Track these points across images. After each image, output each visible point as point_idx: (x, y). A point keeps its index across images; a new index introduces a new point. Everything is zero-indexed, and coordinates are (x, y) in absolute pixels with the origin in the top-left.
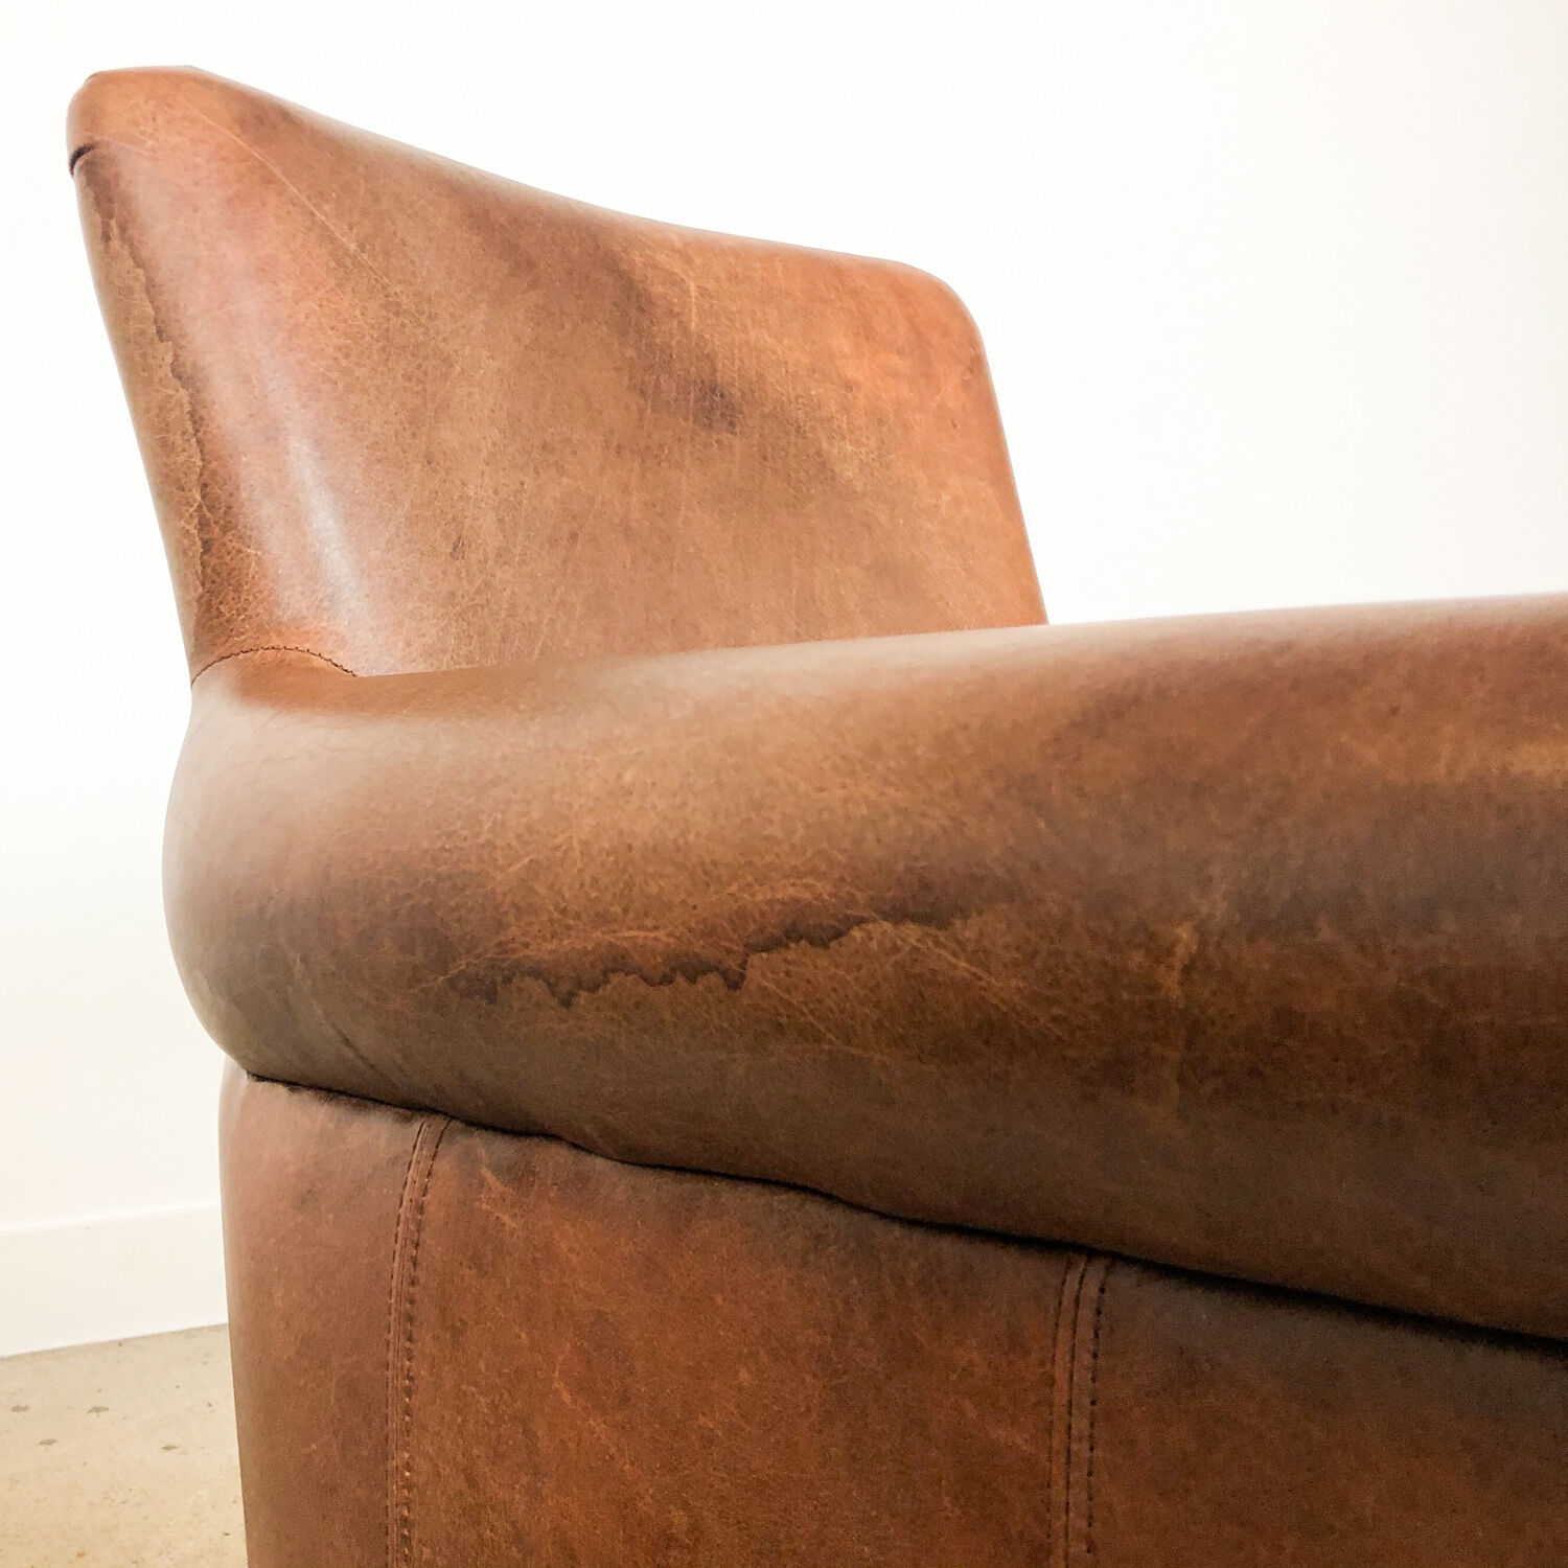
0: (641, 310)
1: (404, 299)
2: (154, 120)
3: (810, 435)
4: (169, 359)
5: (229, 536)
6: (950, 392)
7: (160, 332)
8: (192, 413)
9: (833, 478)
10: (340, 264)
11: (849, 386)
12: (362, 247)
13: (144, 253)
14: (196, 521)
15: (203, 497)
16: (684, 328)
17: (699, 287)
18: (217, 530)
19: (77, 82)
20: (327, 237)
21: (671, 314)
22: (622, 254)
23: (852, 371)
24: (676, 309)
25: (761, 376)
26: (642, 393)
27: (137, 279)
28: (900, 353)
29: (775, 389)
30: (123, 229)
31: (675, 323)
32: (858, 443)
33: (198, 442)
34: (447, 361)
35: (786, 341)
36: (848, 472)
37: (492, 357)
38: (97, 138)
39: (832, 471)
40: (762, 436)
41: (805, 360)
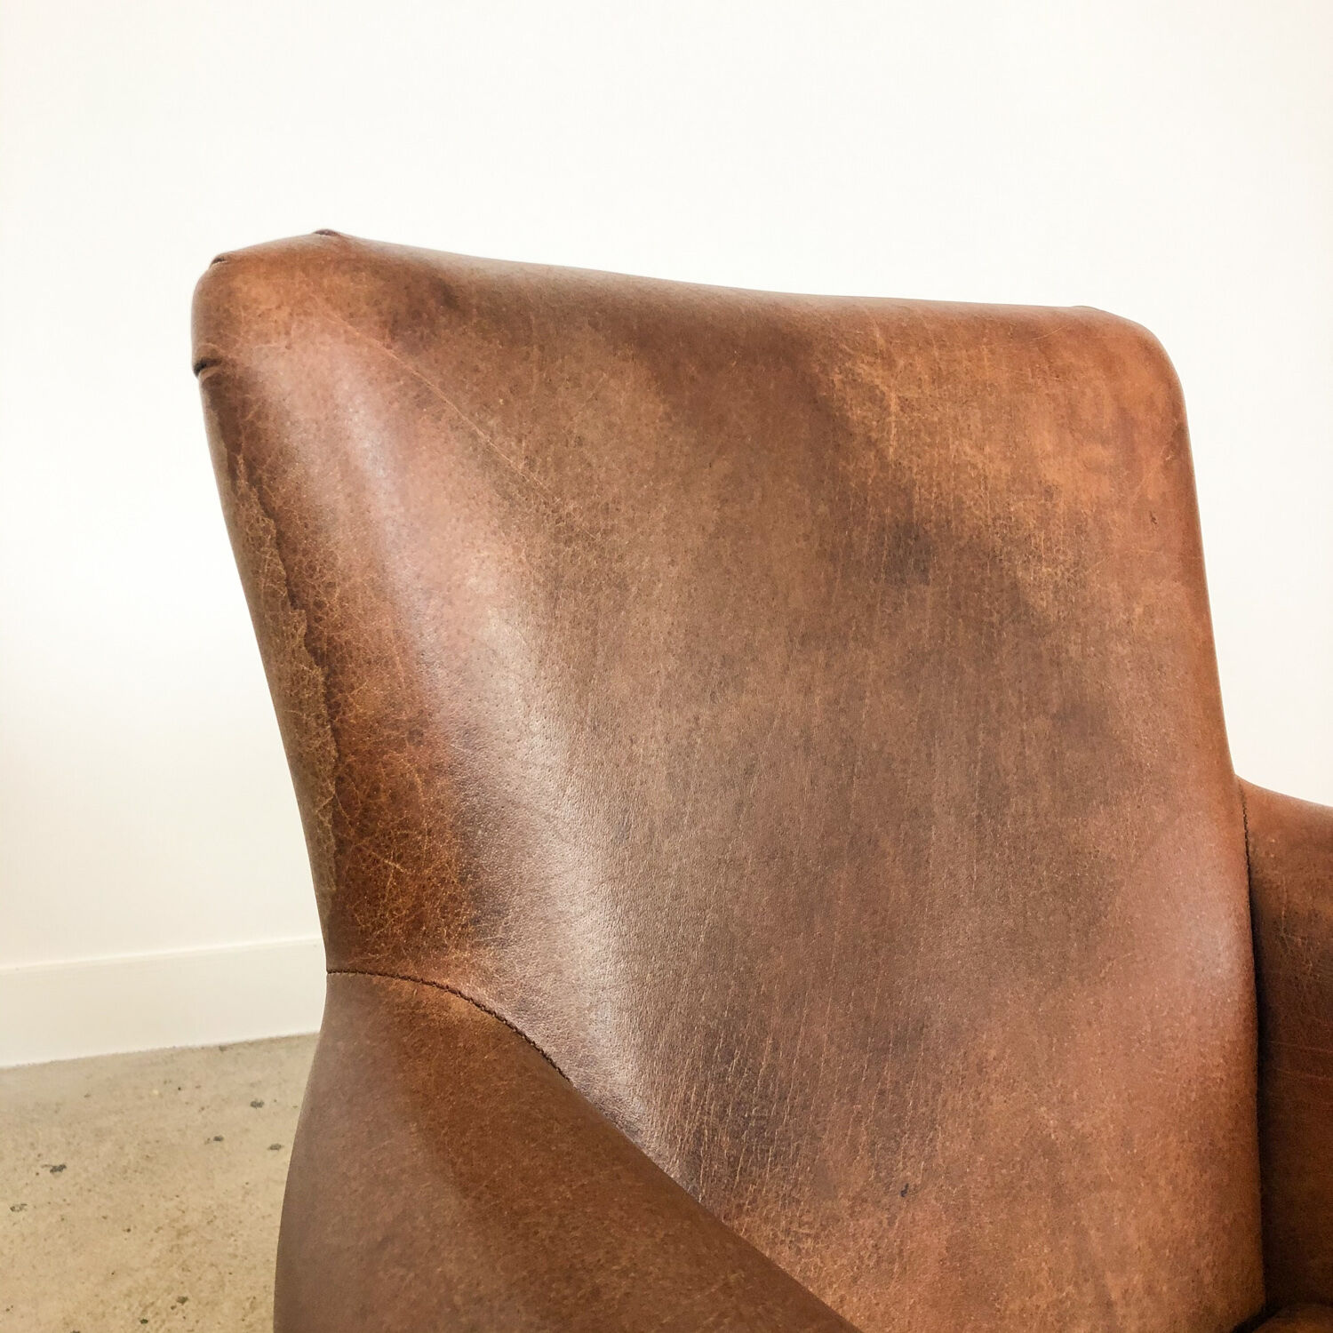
0: (837, 447)
1: (578, 519)
2: (288, 333)
3: (1006, 564)
4: (302, 629)
5: (365, 841)
6: (1153, 483)
7: (292, 597)
8: (328, 696)
9: (1026, 613)
10: (507, 496)
11: (1049, 493)
12: (531, 464)
13: (278, 503)
14: (330, 815)
15: (338, 791)
16: (881, 455)
17: (899, 398)
18: (352, 832)
20: (489, 461)
21: (870, 443)
22: (821, 375)
23: (1052, 473)
24: (874, 435)
25: (959, 502)
26: (833, 558)
27: (266, 530)
28: (1105, 442)
29: (972, 513)
30: (251, 466)
31: (872, 455)
32: (1054, 562)
33: (334, 730)
34: (623, 586)
35: (987, 450)
36: (1043, 601)
37: (673, 563)
38: (222, 352)
39: (1026, 605)
40: (955, 578)
41: (1006, 469)
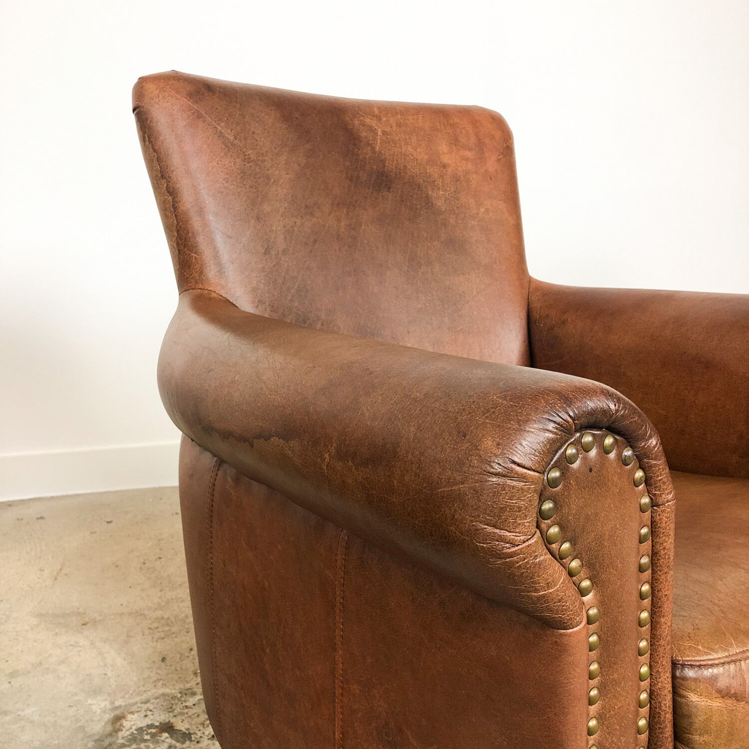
0: (355, 144)
1: (252, 156)
2: (159, 97)
3: (424, 189)
4: (165, 185)
5: (186, 249)
6: (492, 164)
7: (162, 176)
8: (173, 205)
9: (432, 206)
10: (227, 146)
11: (444, 166)
12: (235, 138)
13: (156, 147)
14: (176, 243)
15: (178, 235)
16: (373, 149)
17: (382, 130)
18: (182, 246)
19: (135, 80)
20: (221, 135)
21: (368, 144)
22: (350, 121)
23: (446, 159)
24: (370, 142)
25: (405, 167)
26: (351, 180)
27: (154, 156)
28: (470, 150)
29: (411, 171)
30: (149, 138)
31: (369, 148)
32: (446, 190)
33: (176, 215)
34: (269, 178)
35: (418, 150)
36: (440, 203)
37: (287, 174)
38: (140, 104)
39: (432, 203)
40: (402, 192)
41: (426, 157)
